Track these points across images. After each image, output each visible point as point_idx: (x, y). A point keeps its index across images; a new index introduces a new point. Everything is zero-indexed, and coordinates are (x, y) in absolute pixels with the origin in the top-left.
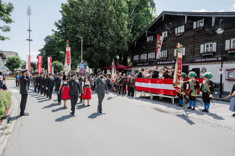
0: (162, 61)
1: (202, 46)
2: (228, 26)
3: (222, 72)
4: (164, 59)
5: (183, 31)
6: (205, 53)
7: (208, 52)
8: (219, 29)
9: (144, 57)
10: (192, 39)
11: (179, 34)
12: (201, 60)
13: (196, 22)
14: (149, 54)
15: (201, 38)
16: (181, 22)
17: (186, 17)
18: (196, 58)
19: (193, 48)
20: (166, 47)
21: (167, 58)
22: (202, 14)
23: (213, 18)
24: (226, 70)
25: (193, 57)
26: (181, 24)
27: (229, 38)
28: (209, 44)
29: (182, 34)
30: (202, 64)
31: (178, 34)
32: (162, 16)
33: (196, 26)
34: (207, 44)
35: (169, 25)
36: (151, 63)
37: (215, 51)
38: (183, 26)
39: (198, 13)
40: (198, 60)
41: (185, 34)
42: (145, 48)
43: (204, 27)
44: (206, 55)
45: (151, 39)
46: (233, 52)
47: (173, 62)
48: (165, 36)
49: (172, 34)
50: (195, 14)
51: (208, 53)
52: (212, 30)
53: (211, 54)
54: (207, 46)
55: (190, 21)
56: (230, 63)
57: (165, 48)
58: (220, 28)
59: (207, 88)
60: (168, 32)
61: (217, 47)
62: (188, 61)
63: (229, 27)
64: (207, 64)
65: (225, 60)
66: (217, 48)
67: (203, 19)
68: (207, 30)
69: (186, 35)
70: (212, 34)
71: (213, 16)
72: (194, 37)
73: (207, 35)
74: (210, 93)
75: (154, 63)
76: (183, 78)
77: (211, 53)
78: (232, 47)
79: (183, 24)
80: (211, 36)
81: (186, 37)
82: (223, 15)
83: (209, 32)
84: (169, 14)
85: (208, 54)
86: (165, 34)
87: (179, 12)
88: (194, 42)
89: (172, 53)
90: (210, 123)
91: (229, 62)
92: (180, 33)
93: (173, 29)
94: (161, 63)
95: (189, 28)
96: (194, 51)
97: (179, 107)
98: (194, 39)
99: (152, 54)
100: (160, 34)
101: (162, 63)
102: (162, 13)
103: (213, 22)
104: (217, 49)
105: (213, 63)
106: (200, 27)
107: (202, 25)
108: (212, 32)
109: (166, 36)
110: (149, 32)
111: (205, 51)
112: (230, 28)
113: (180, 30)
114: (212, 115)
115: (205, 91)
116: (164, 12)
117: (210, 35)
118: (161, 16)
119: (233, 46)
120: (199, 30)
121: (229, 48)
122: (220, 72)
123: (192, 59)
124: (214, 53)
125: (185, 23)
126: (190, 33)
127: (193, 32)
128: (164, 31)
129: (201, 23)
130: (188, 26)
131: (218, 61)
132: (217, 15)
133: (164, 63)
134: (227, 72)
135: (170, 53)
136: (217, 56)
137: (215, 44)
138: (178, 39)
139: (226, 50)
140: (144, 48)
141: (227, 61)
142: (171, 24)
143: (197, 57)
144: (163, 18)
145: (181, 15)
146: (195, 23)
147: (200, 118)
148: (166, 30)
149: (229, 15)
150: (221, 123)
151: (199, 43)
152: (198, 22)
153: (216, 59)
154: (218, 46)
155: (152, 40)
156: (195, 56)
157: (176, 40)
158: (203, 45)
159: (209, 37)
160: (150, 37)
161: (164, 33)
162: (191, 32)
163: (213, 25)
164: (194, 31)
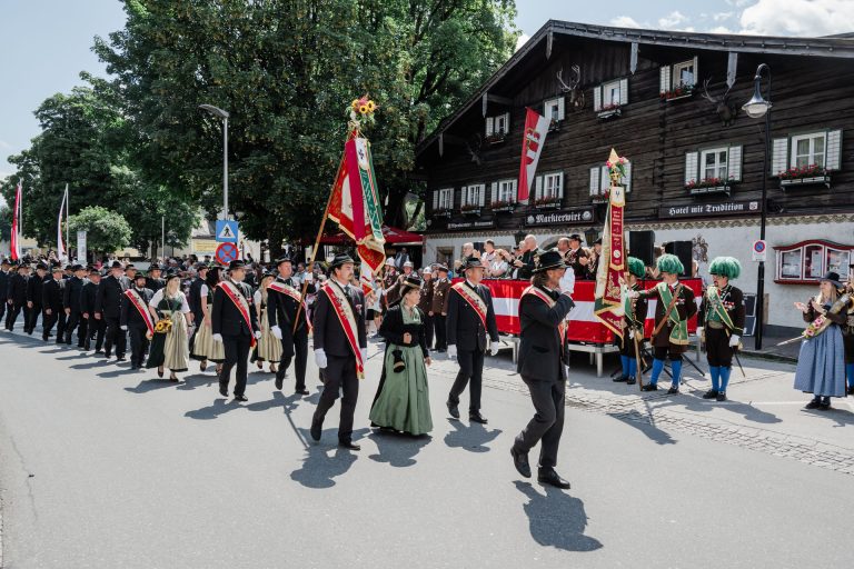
0: (546, 212)
1: (691, 158)
2: (783, 88)
3: (764, 256)
4: (553, 205)
5: (624, 101)
6: (704, 186)
7: (710, 183)
8: (754, 100)
9: (473, 195)
10: (654, 133)
11: (606, 110)
12: (690, 211)
13: (668, 68)
14: (494, 185)
15: (686, 127)
16: (617, 66)
17: (634, 50)
18: (670, 203)
19: (660, 164)
20: (561, 157)
21: (564, 202)
22: (690, 41)
23: (730, 55)
24: (775, 248)
25: (659, 197)
26: (616, 73)
27: (785, 131)
28: (717, 151)
29: (619, 111)
30: (693, 223)
31: (603, 110)
32: (545, 40)
33: (668, 81)
34: (709, 152)
35: (569, 76)
36: (501, 219)
37: (737, 179)
38: (624, 83)
39: (680, 37)
40: (679, 211)
41: (632, 112)
42: (479, 163)
43: (696, 86)
44: (704, 190)
45: (501, 124)
46: (798, 181)
47: (587, 215)
48: (556, 116)
49: (580, 109)
50: (667, 40)
51: (712, 186)
52: (727, 101)
53: (722, 188)
54: (710, 160)
55: (647, 65)
56: (787, 223)
57: (556, 162)
58: (758, 97)
59: (721, 311)
60: (566, 101)
61: (744, 163)
62: (641, 213)
63: (784, 91)
64: (707, 227)
65: (770, 210)
66: (746, 166)
67: (696, 58)
68: (711, 99)
69: (634, 115)
70: (727, 115)
71: (730, 49)
72: (663, 125)
73: (708, 119)
74: (732, 332)
75: (515, 221)
76: (633, 278)
77: (721, 184)
78: (794, 164)
79: (624, 73)
80: (724, 124)
81: (635, 122)
82: (766, 46)
83: (714, 106)
84: (570, 32)
85: (711, 190)
86: (556, 108)
87: (608, 28)
88: (663, 142)
89: (584, 182)
90: (736, 435)
91: (785, 219)
92: (613, 107)
93: (586, 89)
94: (540, 218)
95: (644, 89)
96: (661, 176)
97: (623, 385)
98: (661, 130)
99: (505, 185)
100: (537, 106)
101: (547, 220)
102: (545, 27)
103: (729, 70)
104: (743, 172)
105: (731, 221)
106: (684, 89)
107: (691, 79)
108: (726, 108)
109: (561, 116)
110: (495, 99)
111: (703, 176)
112: (788, 96)
113: (613, 94)
114: (738, 408)
115: (715, 325)
116: (551, 23)
117: (718, 118)
118: (541, 38)
119: (798, 160)
120: (682, 100)
121: (784, 169)
122: (756, 257)
123: (656, 205)
124: (733, 184)
125: (633, 69)
126: (648, 108)
127: (657, 106)
128: (553, 96)
129: (686, 74)
130: (641, 80)
131: (746, 214)
132: (746, 45)
133: (554, 218)
134: (778, 255)
135: (573, 184)
136: (743, 197)
137: (735, 153)
138: (603, 127)
139: (775, 173)
140: (475, 162)
141: (778, 214)
142: (577, 69)
143: (674, 198)
144: (550, 46)
145: (618, 38)
146: (665, 72)
147: (702, 419)
148: (562, 95)
149: (787, 47)
150: (772, 436)
151: (679, 149)
152: (678, 67)
153: (741, 207)
154: (747, 160)
155: (506, 130)
156: (666, 195)
157: (598, 132)
158: (696, 154)
159: (715, 127)
160: (498, 120)
161: (553, 103)
162: (652, 104)
163: (730, 82)
164: (664, 101)
